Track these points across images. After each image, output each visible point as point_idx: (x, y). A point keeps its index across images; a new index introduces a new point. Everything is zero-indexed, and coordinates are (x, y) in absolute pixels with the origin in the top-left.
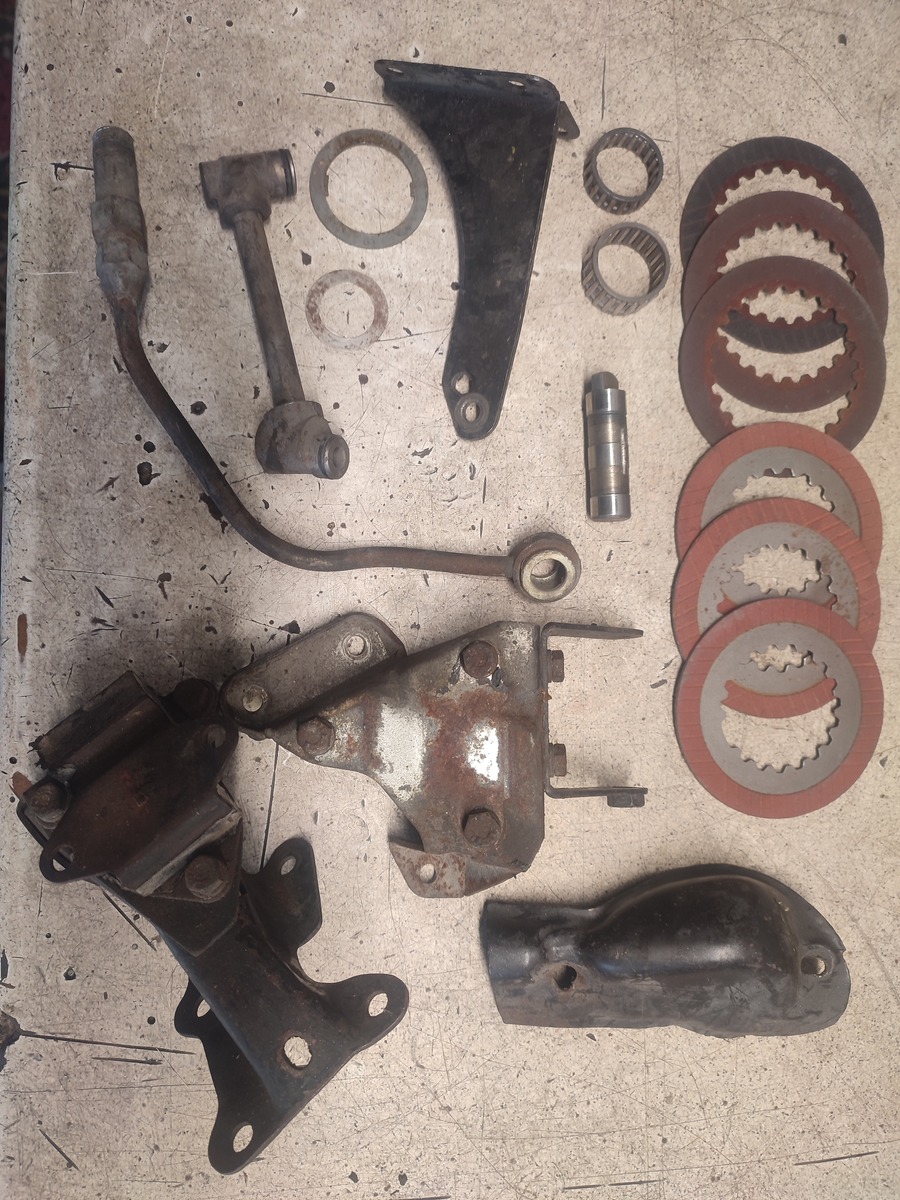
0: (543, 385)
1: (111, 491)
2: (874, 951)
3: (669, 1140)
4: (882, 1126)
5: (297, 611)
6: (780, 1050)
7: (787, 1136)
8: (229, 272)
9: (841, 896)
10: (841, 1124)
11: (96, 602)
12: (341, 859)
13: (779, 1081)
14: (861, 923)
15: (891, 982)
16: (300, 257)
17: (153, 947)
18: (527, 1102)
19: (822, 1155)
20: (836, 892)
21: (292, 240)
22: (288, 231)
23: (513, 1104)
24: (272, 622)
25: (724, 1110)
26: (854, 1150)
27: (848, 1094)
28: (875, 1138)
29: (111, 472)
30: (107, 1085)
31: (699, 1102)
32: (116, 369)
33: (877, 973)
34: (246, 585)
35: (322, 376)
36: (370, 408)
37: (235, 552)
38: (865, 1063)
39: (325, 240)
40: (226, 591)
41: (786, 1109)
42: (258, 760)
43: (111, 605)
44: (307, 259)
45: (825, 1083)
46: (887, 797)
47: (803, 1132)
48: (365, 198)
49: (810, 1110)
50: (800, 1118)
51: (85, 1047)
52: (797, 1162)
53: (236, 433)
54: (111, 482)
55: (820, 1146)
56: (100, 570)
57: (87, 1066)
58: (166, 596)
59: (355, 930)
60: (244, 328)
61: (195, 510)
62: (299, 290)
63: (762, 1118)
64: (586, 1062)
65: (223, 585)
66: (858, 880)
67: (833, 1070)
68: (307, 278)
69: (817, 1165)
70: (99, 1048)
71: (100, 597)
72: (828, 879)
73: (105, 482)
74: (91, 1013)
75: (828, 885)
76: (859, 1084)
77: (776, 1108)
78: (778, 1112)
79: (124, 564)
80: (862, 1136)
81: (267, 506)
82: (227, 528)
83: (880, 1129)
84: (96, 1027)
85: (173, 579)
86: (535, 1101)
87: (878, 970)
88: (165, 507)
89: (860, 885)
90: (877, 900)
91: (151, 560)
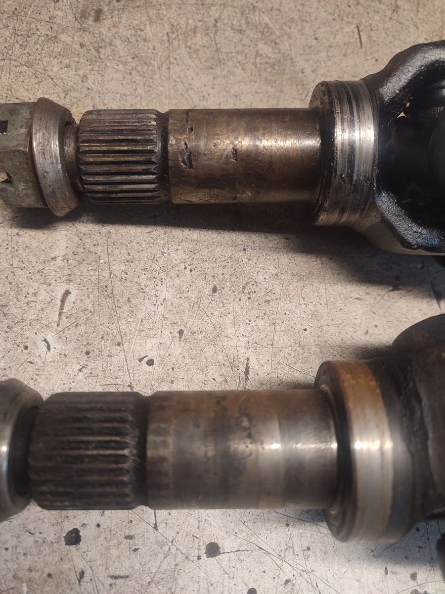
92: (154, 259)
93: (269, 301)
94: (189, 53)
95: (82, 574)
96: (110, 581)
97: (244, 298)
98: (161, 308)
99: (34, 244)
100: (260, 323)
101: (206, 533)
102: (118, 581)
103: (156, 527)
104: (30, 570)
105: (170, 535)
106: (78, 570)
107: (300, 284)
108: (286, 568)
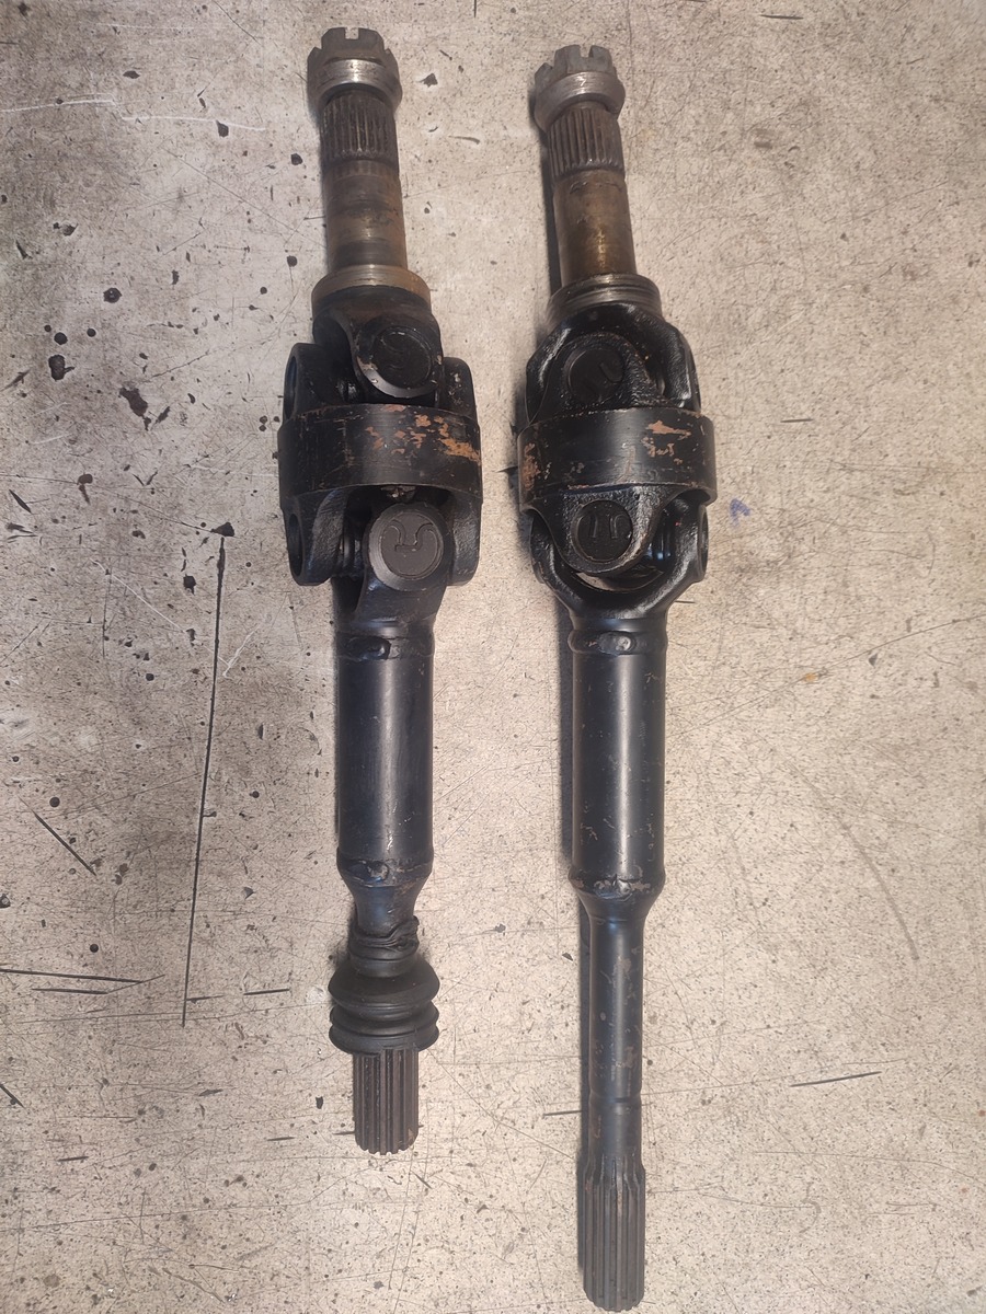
0: (489, 264)
1: (21, 387)
2: (868, 860)
3: (654, 1062)
4: (883, 1045)
5: (231, 512)
6: (771, 966)
7: (782, 1056)
8: (138, 146)
9: (830, 802)
10: (839, 1043)
11: (11, 506)
12: (290, 774)
13: (770, 998)
14: (854, 831)
15: (887, 892)
16: (215, 128)
17: (92, 871)
18: (501, 1026)
19: (820, 1075)
20: (826, 799)
21: (207, 110)
22: (202, 101)
23: (486, 1027)
24: (204, 525)
25: (713, 1029)
26: (855, 1070)
27: (845, 1012)
28: (877, 1057)
29: (20, 366)
30: (49, 1017)
31: (685, 1021)
32: (20, 255)
33: (872, 883)
34: (175, 486)
35: (247, 257)
36: (301, 292)
37: (160, 451)
38: (862, 978)
39: (243, 109)
40: (153, 493)
41: (779, 1027)
42: (196, 671)
43: (28, 510)
44: (223, 131)
45: (820, 1000)
46: (878, 697)
47: (799, 1052)
48: (285, 62)
49: (805, 1027)
50: (794, 1037)
51: (24, 978)
52: (793, 1083)
53: (155, 322)
54: (21, 377)
55: (818, 1066)
56: (13, 472)
57: (27, 998)
58: (87, 500)
59: (308, 850)
60: (157, 207)
61: (115, 406)
62: (216, 164)
63: (754, 1037)
64: (563, 983)
65: (149, 486)
66: (849, 785)
67: (828, 986)
68: (224, 151)
69: (815, 1086)
70: (39, 979)
71: (15, 502)
72: (817, 785)
73: (14, 378)
74: (29, 942)
75: (817, 791)
76: (858, 1000)
77: (769, 1027)
78: (771, 1031)
79: (40, 466)
80: (862, 1055)
81: (193, 400)
82: (150, 425)
83: (882, 1048)
84: (34, 957)
85: (94, 481)
86: (509, 1023)
87: (873, 880)
88: (82, 404)
89: (850, 791)
90: (870, 806)
91: (68, 460)
92: (514, 211)
93: (488, 309)
94: (736, 236)
95: (273, 167)
96: (269, 188)
97: (489, 288)
98: (473, 218)
99: (516, 111)
100: (468, 302)
101: (304, 256)
102: (269, 193)
103: (306, 219)
104: (274, 132)
105: (301, 229)
106: (275, 165)
107: (507, 338)
108: (282, 317)
